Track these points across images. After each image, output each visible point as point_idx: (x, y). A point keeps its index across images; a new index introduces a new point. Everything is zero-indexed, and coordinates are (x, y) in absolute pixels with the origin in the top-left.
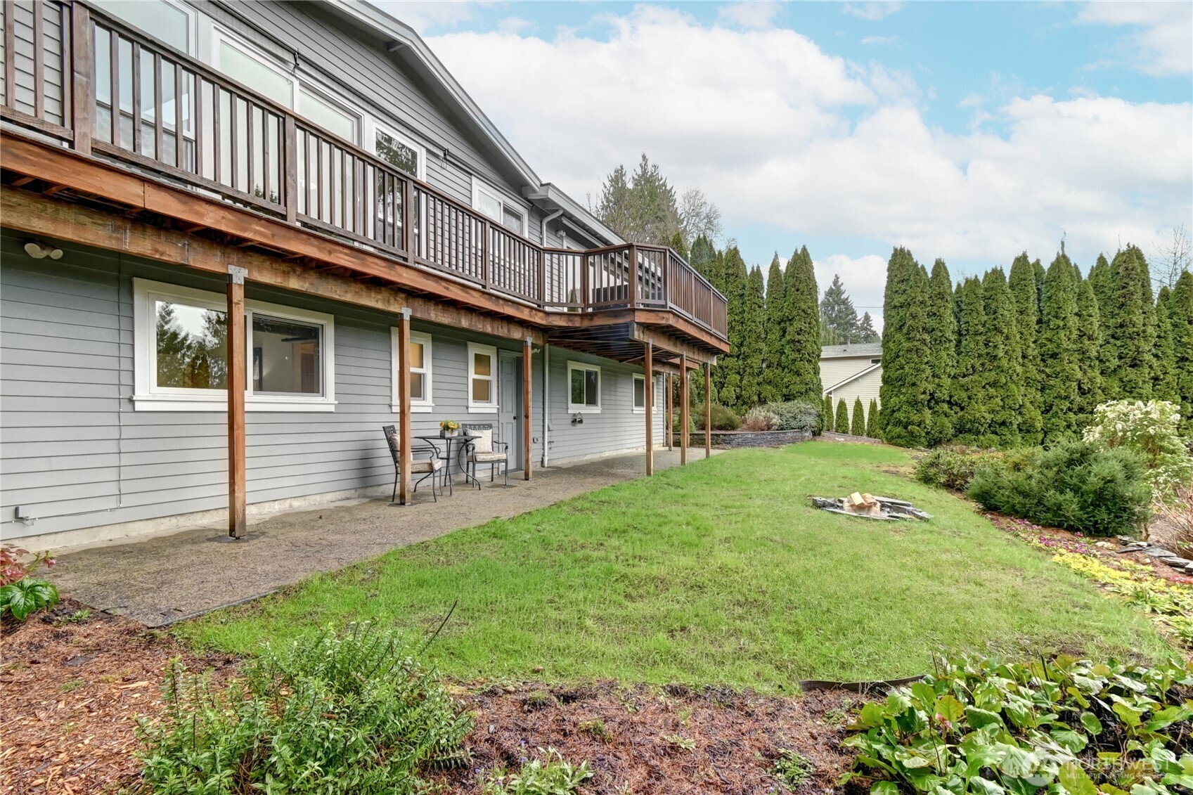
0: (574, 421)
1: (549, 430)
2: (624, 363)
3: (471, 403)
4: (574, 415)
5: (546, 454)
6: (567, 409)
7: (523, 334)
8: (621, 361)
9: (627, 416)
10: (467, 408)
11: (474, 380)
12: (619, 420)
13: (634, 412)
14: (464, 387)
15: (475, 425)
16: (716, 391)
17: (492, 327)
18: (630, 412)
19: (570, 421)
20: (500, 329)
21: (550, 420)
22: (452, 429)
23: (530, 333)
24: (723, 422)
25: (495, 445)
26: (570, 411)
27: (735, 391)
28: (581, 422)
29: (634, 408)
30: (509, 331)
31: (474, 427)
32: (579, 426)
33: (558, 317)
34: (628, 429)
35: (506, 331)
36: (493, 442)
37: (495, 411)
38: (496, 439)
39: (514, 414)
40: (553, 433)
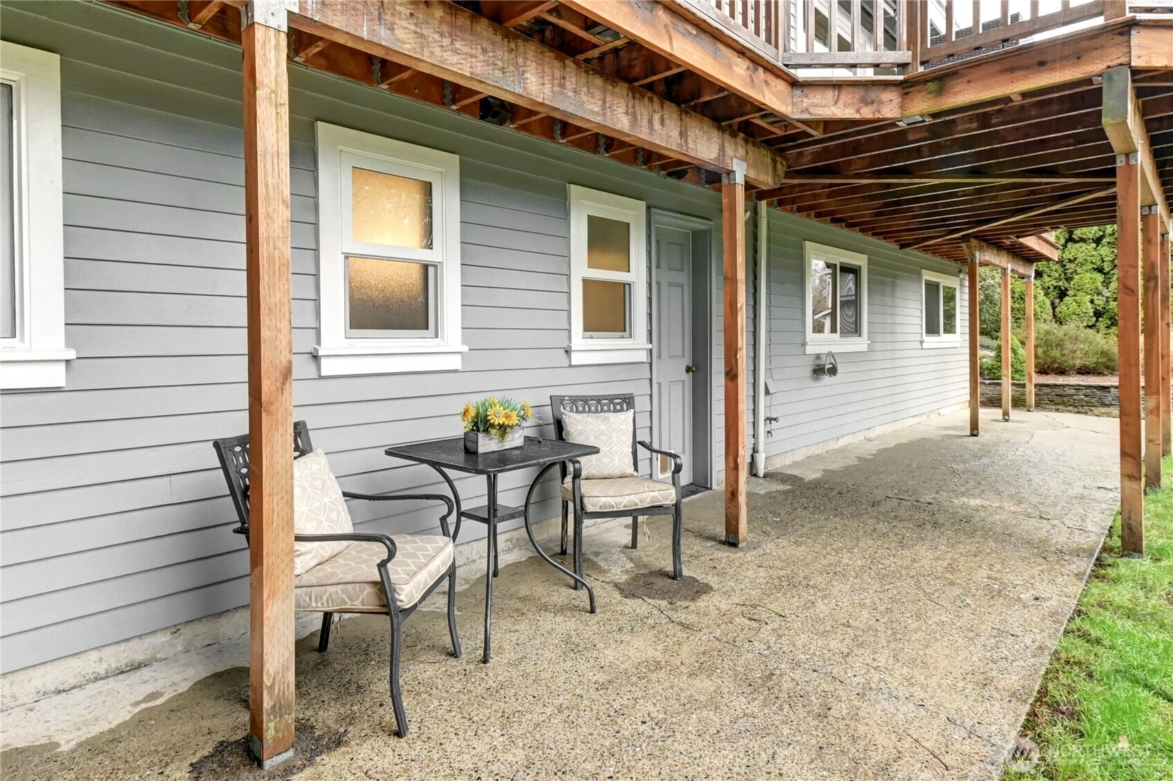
0: (819, 371)
1: (767, 392)
2: (908, 250)
3: (578, 339)
4: (818, 357)
5: (761, 447)
6: (804, 344)
7: (722, 149)
8: (903, 246)
9: (912, 353)
10: (568, 352)
11: (587, 283)
12: (899, 363)
13: (925, 346)
14: (559, 301)
15: (585, 400)
16: (1048, 303)
17: (634, 117)
18: (918, 345)
19: (809, 371)
20: (657, 125)
21: (769, 370)
22: (503, 429)
23: (741, 152)
24: (1091, 361)
25: (643, 453)
26: (810, 350)
27: (1092, 302)
28: (833, 371)
29: (926, 338)
30: (683, 134)
31: (585, 403)
32: (827, 379)
33: (830, 94)
34: (912, 379)
35: (675, 133)
36: (635, 442)
37: (643, 357)
38: (643, 436)
39: (687, 361)
40: (776, 399)
